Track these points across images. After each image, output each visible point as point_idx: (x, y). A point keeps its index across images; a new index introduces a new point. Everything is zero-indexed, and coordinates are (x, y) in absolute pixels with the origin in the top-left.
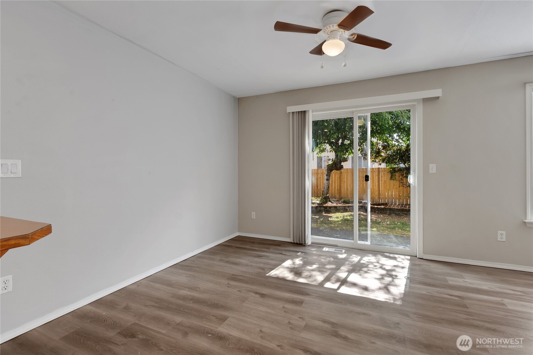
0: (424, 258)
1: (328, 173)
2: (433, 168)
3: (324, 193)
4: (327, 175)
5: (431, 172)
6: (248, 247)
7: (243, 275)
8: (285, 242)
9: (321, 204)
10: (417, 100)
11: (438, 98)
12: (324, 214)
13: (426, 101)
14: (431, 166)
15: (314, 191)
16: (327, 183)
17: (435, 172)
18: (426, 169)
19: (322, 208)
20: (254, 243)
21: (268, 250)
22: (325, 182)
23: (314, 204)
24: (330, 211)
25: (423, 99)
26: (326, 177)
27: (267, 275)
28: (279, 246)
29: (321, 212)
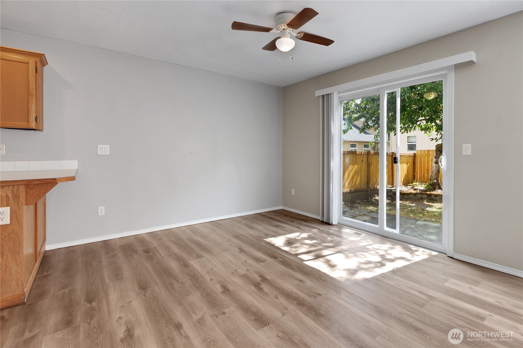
0: (454, 258)
1: (437, 154)
2: (467, 149)
3: (432, 178)
4: (435, 158)
5: (464, 153)
6: (278, 218)
7: (247, 236)
8: (315, 219)
9: (426, 191)
10: (448, 68)
11: (471, 63)
12: (426, 203)
13: (459, 67)
14: (464, 146)
15: (423, 176)
16: (436, 167)
17: (471, 154)
18: (458, 150)
19: (424, 196)
20: (286, 216)
21: (291, 223)
22: (434, 165)
23: (416, 190)
24: (436, 200)
25: (455, 64)
26: (434, 160)
27: (264, 239)
28: (306, 221)
29: (422, 200)
